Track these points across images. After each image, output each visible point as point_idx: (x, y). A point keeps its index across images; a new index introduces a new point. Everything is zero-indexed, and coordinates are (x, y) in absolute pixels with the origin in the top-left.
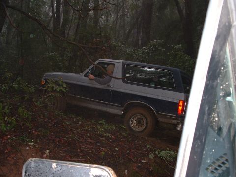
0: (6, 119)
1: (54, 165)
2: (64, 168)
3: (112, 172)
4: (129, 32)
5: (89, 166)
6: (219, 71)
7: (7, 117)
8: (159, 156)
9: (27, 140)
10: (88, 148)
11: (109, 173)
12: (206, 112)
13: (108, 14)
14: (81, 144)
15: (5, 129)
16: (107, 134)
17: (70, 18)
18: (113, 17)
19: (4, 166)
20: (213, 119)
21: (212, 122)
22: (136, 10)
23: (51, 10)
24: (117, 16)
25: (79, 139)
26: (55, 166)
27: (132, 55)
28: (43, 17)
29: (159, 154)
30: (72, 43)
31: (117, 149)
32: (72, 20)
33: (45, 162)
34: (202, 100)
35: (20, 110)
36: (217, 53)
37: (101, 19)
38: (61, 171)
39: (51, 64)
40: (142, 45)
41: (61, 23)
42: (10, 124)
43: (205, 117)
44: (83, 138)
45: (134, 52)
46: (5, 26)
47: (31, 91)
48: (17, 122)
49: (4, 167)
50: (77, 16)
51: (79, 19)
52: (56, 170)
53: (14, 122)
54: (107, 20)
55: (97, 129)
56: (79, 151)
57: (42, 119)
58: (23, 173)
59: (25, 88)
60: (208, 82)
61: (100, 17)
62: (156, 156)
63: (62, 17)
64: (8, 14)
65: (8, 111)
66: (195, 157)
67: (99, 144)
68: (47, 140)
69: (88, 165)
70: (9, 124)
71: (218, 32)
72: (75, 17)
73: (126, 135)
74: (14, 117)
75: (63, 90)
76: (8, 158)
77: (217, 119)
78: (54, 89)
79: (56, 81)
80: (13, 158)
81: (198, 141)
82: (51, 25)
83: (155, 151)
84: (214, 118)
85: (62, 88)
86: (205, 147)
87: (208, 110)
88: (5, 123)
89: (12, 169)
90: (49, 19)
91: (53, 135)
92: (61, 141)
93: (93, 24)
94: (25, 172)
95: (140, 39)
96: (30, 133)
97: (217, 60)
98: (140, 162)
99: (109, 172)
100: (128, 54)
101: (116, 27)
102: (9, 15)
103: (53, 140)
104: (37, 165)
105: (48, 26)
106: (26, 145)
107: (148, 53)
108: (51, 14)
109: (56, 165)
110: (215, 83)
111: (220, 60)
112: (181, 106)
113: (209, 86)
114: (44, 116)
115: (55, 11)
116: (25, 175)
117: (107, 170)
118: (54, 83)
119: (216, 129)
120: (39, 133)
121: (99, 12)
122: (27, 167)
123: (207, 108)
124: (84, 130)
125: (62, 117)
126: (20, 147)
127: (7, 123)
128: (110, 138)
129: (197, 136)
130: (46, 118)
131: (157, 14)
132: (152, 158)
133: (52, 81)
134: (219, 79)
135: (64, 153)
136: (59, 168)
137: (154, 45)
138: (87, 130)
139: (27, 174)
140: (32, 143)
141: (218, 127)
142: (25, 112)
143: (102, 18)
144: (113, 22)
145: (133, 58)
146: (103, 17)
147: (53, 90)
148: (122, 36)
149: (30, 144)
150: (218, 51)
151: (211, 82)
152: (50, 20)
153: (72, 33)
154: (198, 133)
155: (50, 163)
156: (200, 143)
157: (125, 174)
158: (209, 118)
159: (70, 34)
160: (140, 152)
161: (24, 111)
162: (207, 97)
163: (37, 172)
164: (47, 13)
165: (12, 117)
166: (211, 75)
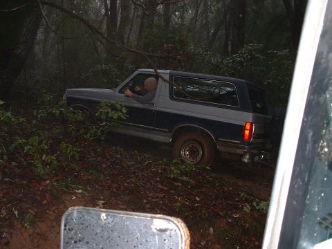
0: (43, 159)
1: (103, 215)
2: (117, 220)
3: (183, 225)
4: (215, 34)
5: (151, 217)
6: (328, 82)
7: (44, 156)
8: (257, 208)
9: (73, 186)
10: (158, 197)
11: (177, 226)
12: (310, 139)
13: (183, 9)
14: (148, 193)
15: (43, 172)
16: (184, 178)
17: (131, 16)
18: (190, 13)
19: (42, 221)
20: (321, 150)
21: (319, 155)
22: (224, 3)
23: (103, 6)
24: (197, 12)
25: (145, 184)
26: (105, 218)
27: (218, 67)
28: (93, 16)
29: (258, 205)
30: (134, 51)
31: (198, 199)
32: (133, 18)
33: (92, 211)
34: (303, 121)
35: (63, 145)
36: (324, 56)
37: (173, 16)
38: (113, 224)
39: (105, 81)
40: (233, 52)
41: (118, 23)
42: (49, 165)
43: (309, 147)
44: (151, 183)
45: (221, 62)
46: (41, 30)
47: (79, 119)
48: (59, 161)
49: (43, 224)
50: (140, 13)
51: (143, 18)
52: (106, 222)
53: (55, 162)
54: (182, 17)
55: (171, 170)
56: (145, 201)
57: (94, 157)
58: (63, 227)
59: (69, 115)
60: (312, 97)
61: (173, 13)
62: (253, 209)
63: (120, 15)
64: (44, 14)
65: (46, 147)
66: (295, 203)
67: (172, 192)
68: (100, 186)
69: (149, 215)
70: (47, 164)
71: (324, 27)
72: (137, 14)
73: (211, 179)
74: (55, 155)
75: (122, 117)
76: (48, 211)
77: (326, 150)
78: (110, 115)
79: (112, 105)
80: (54, 212)
81: (299, 180)
82: (105, 27)
83: (251, 202)
84: (322, 148)
85: (120, 114)
86: (310, 188)
87: (313, 136)
88: (42, 164)
89: (53, 227)
90: (101, 18)
91: (108, 180)
92: (120, 187)
93: (163, 24)
94: (65, 226)
95: (230, 43)
96: (76, 176)
97: (324, 66)
98: (231, 217)
99: (178, 224)
100: (213, 64)
101: (195, 27)
102: (46, 15)
103: (108, 186)
104: (81, 216)
105: (100, 28)
106: (72, 194)
107: (241, 63)
108: (103, 11)
109: (107, 216)
110: (322, 99)
111: (328, 66)
112: (247, 130)
113: (314, 102)
114: (95, 154)
115: (109, 6)
116: (65, 229)
117: (176, 222)
118: (110, 107)
119: (326, 163)
120: (90, 177)
121: (171, 6)
122: (66, 219)
123: (311, 134)
124: (152, 172)
125: (121, 155)
126: (64, 196)
127: (45, 164)
128: (188, 183)
129: (297, 172)
130: (99, 156)
131: (254, 7)
132: (248, 211)
133: (106, 105)
134: (327, 92)
135: (124, 205)
136: (110, 220)
137: (250, 52)
138: (157, 173)
139: (67, 228)
140: (80, 191)
141: (328, 162)
142: (69, 148)
143: (175, 15)
144: (192, 20)
145: (220, 70)
146: (177, 13)
147: (107, 117)
148: (204, 40)
149: (77, 192)
150: (325, 53)
151: (316, 97)
152: (103, 19)
153: (133, 37)
154: (298, 169)
155: (98, 212)
156: (301, 183)
157: (209, 234)
158: (314, 148)
159: (131, 38)
160: (231, 202)
161: (67, 147)
162: (310, 119)
163: (81, 226)
164: (99, 11)
165: (52, 155)
166: (315, 87)
